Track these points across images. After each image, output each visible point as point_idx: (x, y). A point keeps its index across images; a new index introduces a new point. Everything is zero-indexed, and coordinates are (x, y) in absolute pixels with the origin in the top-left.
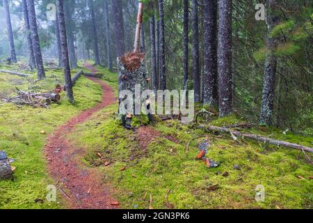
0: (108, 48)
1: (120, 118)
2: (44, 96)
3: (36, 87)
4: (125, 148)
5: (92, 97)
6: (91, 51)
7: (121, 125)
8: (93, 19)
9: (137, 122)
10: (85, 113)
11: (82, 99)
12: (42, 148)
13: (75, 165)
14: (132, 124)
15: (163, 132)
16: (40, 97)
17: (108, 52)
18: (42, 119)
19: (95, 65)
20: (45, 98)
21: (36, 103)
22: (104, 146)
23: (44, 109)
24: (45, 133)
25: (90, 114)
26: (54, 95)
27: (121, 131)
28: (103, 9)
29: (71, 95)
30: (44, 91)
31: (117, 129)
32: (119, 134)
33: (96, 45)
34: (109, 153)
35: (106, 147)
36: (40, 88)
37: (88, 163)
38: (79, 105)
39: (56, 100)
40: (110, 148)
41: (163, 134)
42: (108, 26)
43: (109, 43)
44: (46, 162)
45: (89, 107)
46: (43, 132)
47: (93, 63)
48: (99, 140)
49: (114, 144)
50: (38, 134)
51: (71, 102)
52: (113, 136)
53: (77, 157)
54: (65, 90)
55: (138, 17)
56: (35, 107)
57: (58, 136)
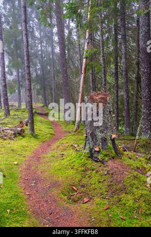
0: (54, 95)
1: (88, 151)
2: (11, 130)
3: (4, 123)
4: (100, 182)
5: (47, 131)
6: (40, 97)
7: (89, 157)
8: (43, 74)
9: (106, 155)
10: (45, 145)
11: (40, 132)
12: (18, 181)
13: (55, 201)
14: (100, 157)
15: (132, 165)
16: (9, 131)
17: (54, 97)
18: (13, 150)
19: (43, 106)
20: (13, 132)
21: (6, 136)
22: (77, 179)
23: (12, 141)
24: (17, 164)
25: (49, 145)
26: (19, 129)
27: (90, 163)
28: (50, 67)
29: (32, 129)
30: (10, 126)
31: (86, 162)
32: (89, 166)
33: (45, 92)
34: (83, 186)
35: (80, 181)
36: (7, 124)
37: (66, 198)
38: (39, 137)
39: (21, 134)
40: (84, 181)
41: (132, 167)
42: (54, 78)
43: (54, 91)
44: (26, 197)
45: (47, 139)
46: (16, 163)
47: (42, 105)
48: (71, 172)
49: (87, 177)
50: (12, 165)
51: (32, 135)
52: (83, 169)
53: (55, 192)
54: (27, 125)
55: (83, 69)
56: (5, 140)
57: (29, 166)
